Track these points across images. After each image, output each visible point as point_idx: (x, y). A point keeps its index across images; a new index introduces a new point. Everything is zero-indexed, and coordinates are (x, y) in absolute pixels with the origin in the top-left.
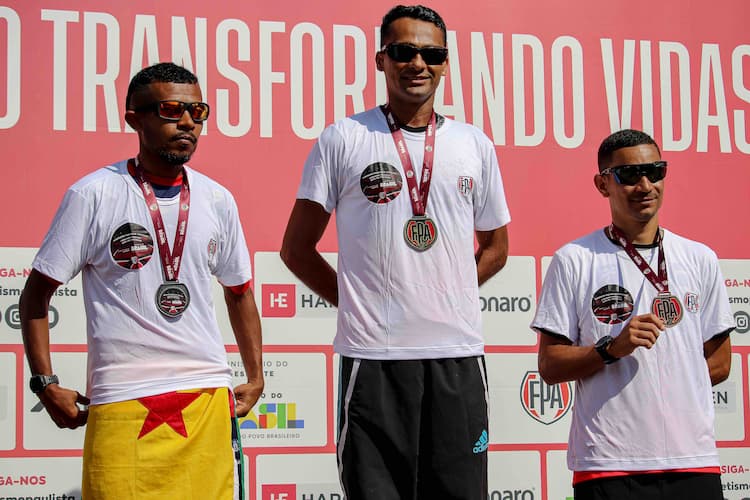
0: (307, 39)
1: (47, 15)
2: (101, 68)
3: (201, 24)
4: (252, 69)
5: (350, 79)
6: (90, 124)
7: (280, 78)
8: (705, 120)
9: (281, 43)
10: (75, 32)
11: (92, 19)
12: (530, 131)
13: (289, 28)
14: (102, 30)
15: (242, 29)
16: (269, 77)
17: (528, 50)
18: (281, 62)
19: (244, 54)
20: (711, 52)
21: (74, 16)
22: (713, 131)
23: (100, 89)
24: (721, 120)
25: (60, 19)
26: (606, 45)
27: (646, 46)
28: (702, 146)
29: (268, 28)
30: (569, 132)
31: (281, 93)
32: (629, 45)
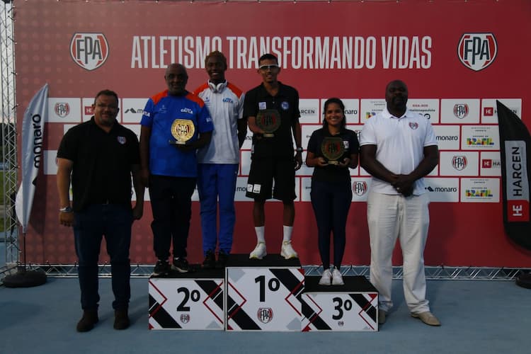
0: (297, 42)
1: (228, 38)
2: (242, 52)
3: (268, 38)
4: (281, 50)
5: (308, 52)
6: (239, 67)
7: (289, 52)
8: (412, 59)
9: (289, 43)
10: (235, 42)
11: (240, 39)
12: (359, 64)
13: (292, 39)
14: (242, 42)
15: (279, 39)
16: (286, 52)
17: (359, 41)
18: (289, 48)
19: (279, 46)
20: (416, 39)
21: (235, 38)
22: (415, 62)
23: (242, 57)
24: (417, 59)
25: (231, 39)
26: (383, 39)
27: (395, 38)
28: (411, 67)
29: (286, 39)
30: (371, 64)
31: (289, 56)
32: (390, 38)
